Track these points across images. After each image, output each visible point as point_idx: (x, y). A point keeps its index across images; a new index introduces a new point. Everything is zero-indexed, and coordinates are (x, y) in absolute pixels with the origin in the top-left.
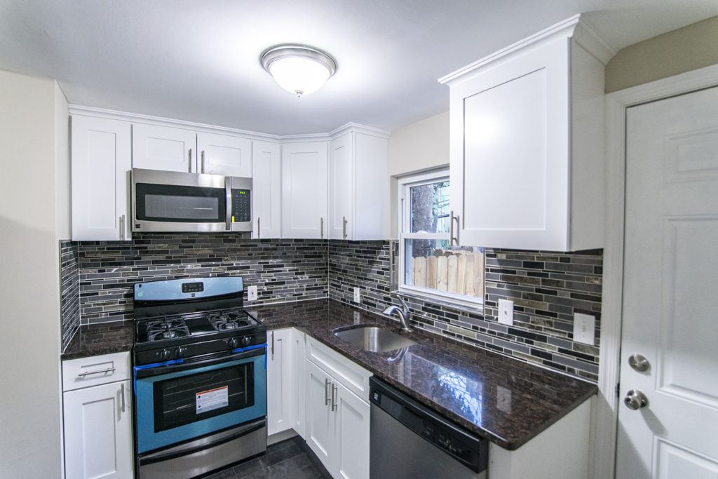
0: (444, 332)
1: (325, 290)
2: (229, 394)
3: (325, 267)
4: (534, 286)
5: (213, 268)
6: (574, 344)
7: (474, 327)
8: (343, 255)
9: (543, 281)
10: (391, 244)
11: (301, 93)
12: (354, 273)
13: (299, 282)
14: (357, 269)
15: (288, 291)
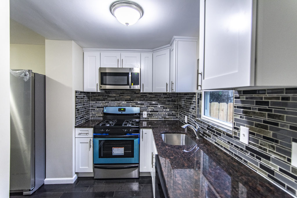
0: (215, 143)
1: (177, 116)
2: (124, 151)
3: (177, 106)
4: (262, 119)
5: (130, 103)
6: (292, 168)
7: (229, 142)
8: (182, 101)
9: (269, 115)
10: (197, 94)
11: (128, 24)
12: (185, 109)
13: (164, 112)
14: (187, 107)
15: (160, 115)
